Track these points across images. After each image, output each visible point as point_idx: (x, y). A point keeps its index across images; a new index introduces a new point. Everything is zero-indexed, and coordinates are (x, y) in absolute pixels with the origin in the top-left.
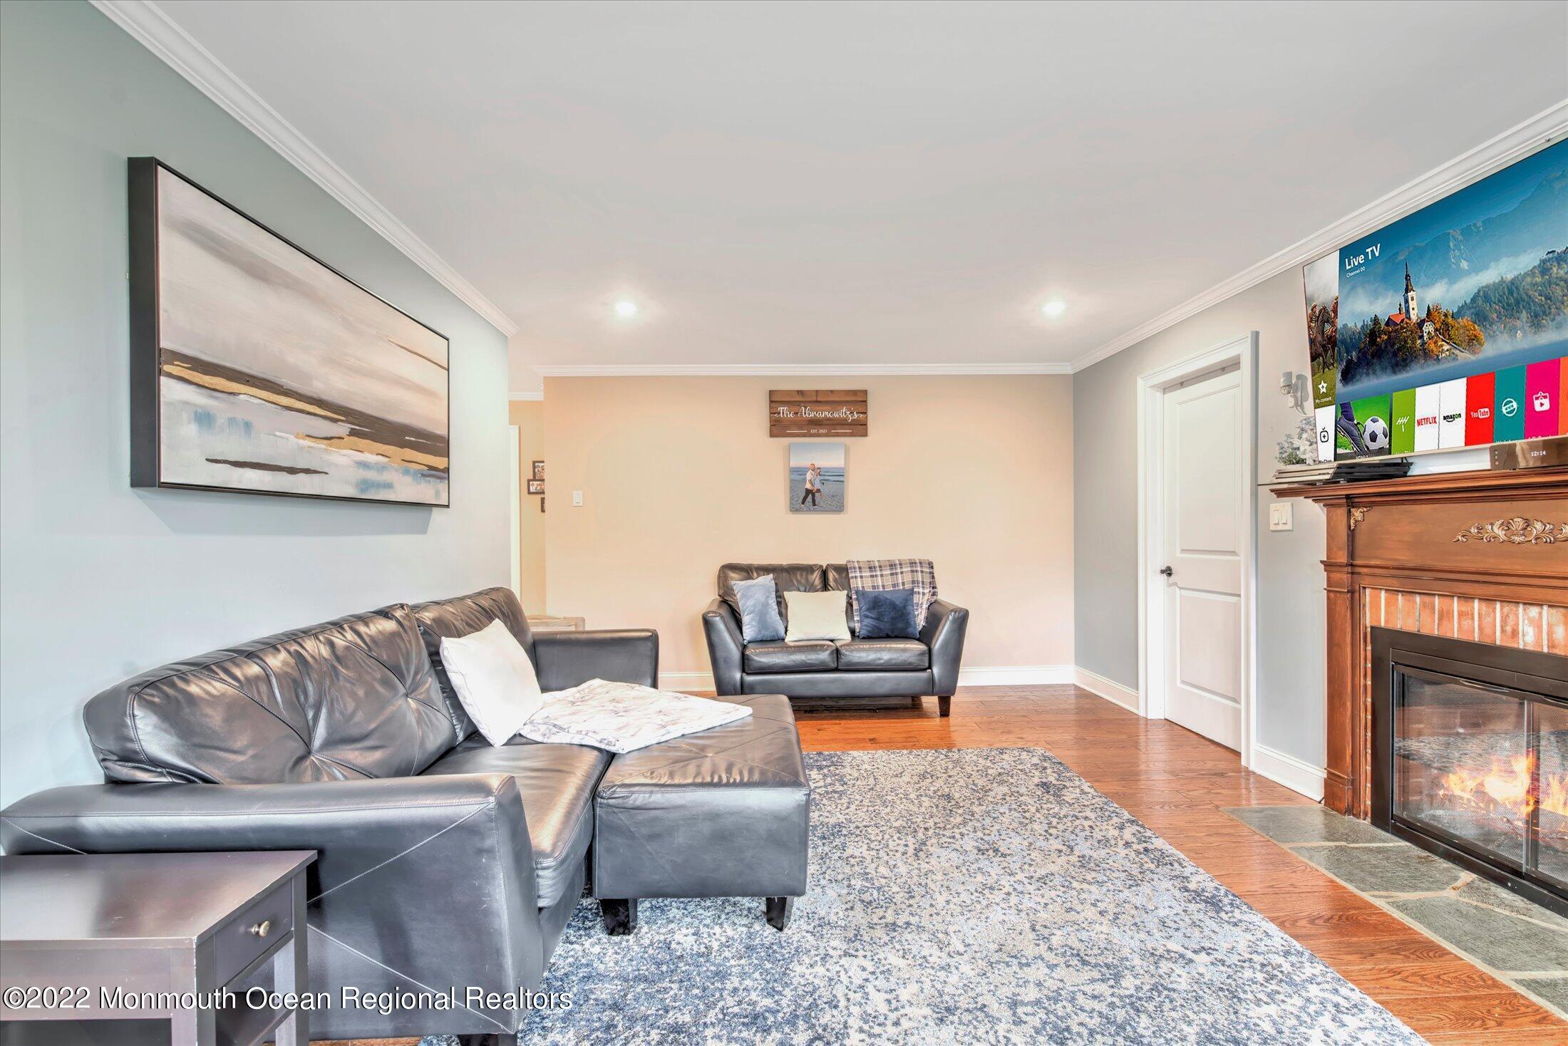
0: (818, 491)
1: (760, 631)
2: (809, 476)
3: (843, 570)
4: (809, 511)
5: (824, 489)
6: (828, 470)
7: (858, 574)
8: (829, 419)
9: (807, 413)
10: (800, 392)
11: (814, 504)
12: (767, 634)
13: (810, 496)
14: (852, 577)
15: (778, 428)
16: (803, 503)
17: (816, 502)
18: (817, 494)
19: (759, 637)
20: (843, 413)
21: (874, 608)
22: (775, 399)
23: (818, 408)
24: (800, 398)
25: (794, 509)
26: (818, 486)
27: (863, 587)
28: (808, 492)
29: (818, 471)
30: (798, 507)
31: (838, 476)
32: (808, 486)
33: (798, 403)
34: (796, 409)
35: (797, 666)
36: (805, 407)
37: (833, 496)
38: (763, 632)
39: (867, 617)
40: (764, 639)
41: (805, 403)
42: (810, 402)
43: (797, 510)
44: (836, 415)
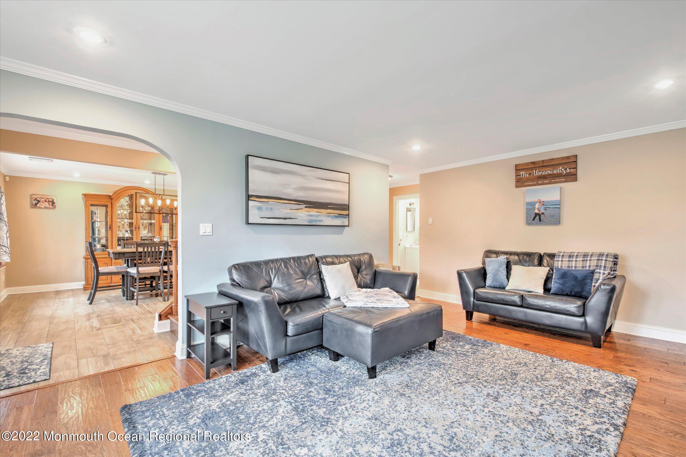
0: (543, 213)
1: (493, 282)
2: (537, 206)
3: (552, 256)
4: (537, 224)
5: (547, 213)
6: (549, 203)
7: (560, 259)
8: (551, 175)
9: (537, 173)
10: (533, 163)
11: (540, 220)
12: (497, 284)
13: (538, 216)
14: (556, 261)
15: (520, 183)
16: (533, 220)
17: (542, 220)
18: (541, 215)
19: (493, 285)
20: (560, 170)
21: (562, 278)
22: (518, 168)
23: (543, 170)
24: (534, 165)
25: (528, 224)
26: (542, 211)
27: (561, 267)
28: (536, 214)
29: (543, 203)
30: (530, 222)
31: (557, 205)
32: (537, 211)
33: (532, 169)
34: (530, 172)
35: (499, 300)
36: (536, 170)
37: (552, 216)
38: (494, 283)
39: (556, 282)
40: (495, 286)
41: (535, 168)
42: (540, 167)
43: (530, 224)
44: (555, 172)
